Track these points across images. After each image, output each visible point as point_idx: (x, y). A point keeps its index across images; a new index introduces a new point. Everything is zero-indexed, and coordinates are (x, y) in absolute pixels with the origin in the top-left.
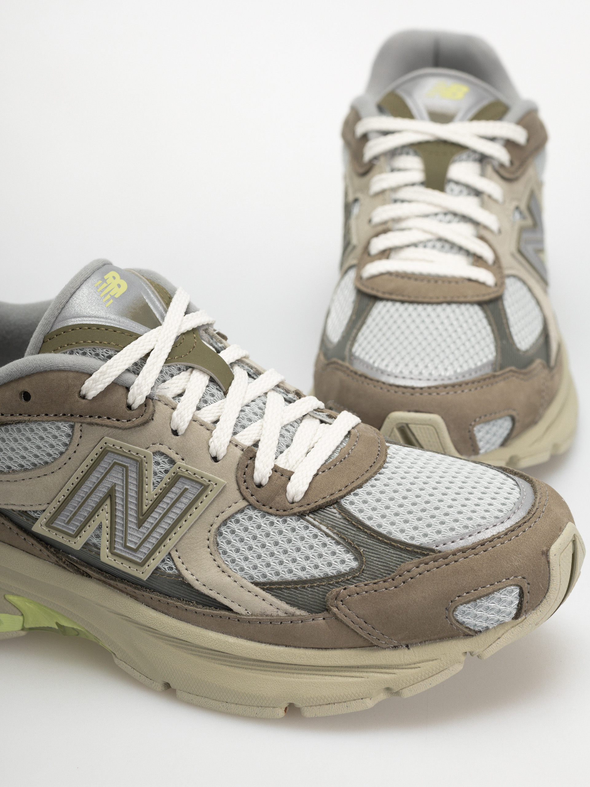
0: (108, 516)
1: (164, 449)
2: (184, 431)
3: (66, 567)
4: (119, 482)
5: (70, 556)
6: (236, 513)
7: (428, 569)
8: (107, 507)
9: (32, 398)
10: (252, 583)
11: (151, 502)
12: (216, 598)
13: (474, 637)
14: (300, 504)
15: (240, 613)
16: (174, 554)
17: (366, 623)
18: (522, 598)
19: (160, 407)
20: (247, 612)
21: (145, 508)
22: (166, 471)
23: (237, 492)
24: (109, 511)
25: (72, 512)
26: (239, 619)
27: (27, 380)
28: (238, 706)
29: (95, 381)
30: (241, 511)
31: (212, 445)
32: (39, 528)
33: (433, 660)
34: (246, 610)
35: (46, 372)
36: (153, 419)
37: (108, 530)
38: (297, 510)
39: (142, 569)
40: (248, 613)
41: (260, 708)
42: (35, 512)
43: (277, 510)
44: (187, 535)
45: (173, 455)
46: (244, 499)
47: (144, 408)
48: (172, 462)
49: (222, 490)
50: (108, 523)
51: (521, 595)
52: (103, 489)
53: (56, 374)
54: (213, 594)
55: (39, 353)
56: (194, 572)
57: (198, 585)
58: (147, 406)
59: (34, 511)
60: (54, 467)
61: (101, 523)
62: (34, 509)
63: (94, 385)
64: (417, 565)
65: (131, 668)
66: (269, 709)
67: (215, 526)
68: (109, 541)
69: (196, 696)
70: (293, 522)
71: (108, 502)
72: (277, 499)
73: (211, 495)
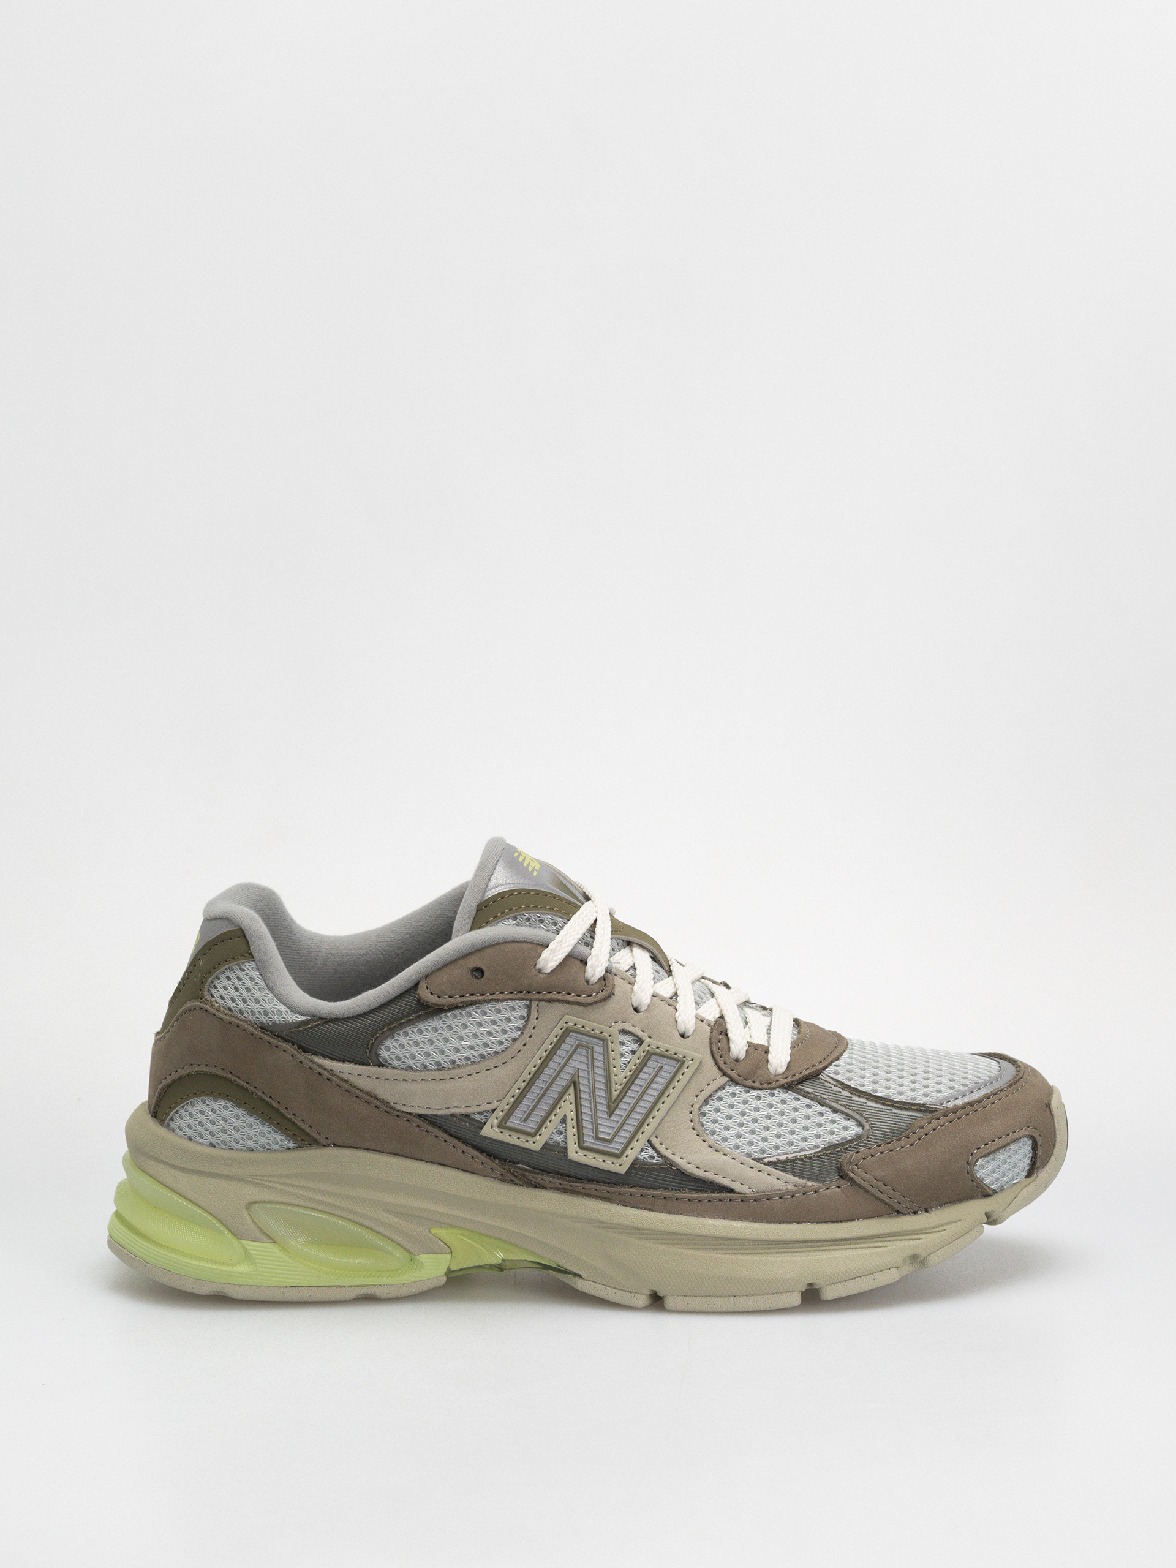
0: (573, 1107)
1: (628, 1027)
2: (646, 1007)
3: (515, 1180)
4: (584, 1067)
5: (520, 1165)
6: (717, 1091)
7: (942, 1124)
8: (570, 1097)
9: (486, 975)
10: (752, 1159)
11: (620, 1087)
12: (714, 1179)
13: (992, 1197)
14: (785, 1076)
15: (744, 1192)
16: (654, 1141)
17: (886, 1185)
18: (1035, 1150)
19: (618, 981)
20: (751, 1190)
21: (615, 1094)
22: (634, 1052)
23: (715, 1068)
24: (573, 1101)
25: (530, 1106)
26: (744, 1199)
27: (478, 954)
28: (748, 1297)
29: (554, 951)
30: (722, 1088)
31: (679, 1020)
32: (490, 1131)
33: (956, 1222)
34: (750, 1188)
35: (498, 944)
36: (614, 994)
37: (574, 1123)
38: (783, 1081)
39: (619, 1161)
40: (753, 1191)
41: (776, 1295)
42: (480, 1113)
43: (761, 1084)
44: (666, 1118)
45: (640, 1033)
46: (724, 1074)
47: (603, 983)
48: (640, 1041)
49: (699, 1066)
50: (573, 1114)
51: (1035, 1148)
52: (565, 1078)
53: (510, 946)
54: (710, 1176)
55: (470, 931)
56: (684, 1156)
57: (691, 1169)
58: (606, 979)
59: (478, 1113)
60: (507, 1056)
61: (565, 1115)
62: (481, 1109)
63: (552, 956)
64: (929, 1120)
65: (601, 1286)
66: (787, 1294)
67: (697, 1106)
68: (576, 1135)
69: (695, 1298)
70: (781, 1095)
71: (571, 1091)
72: (759, 1072)
73: (688, 1073)
